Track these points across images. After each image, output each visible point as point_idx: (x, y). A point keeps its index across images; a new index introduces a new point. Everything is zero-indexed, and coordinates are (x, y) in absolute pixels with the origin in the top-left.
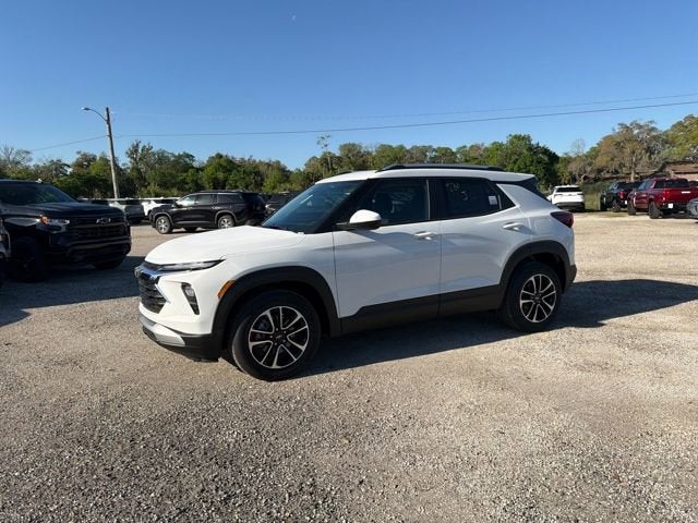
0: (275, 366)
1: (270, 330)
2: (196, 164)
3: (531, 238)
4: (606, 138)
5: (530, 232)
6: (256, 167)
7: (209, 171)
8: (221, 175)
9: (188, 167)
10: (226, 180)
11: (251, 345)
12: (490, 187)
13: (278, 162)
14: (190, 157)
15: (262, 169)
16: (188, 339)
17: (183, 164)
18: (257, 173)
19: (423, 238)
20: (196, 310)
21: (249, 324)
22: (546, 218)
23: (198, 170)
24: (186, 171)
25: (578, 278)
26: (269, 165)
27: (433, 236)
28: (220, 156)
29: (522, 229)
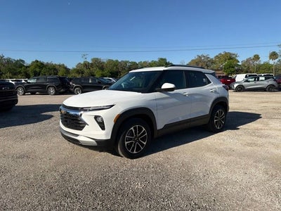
0: (135, 152)
1: (133, 136)
2: (25, 65)
3: (218, 96)
4: (192, 60)
6: (54, 66)
7: (33, 67)
8: (38, 70)
9: (21, 66)
10: (40, 72)
11: (126, 143)
12: (202, 75)
13: (63, 65)
14: (23, 61)
15: (57, 67)
16: (99, 142)
17: (20, 64)
18: (55, 69)
19: (186, 95)
20: (103, 128)
21: (125, 134)
22: (221, 88)
23: (27, 67)
24: (21, 67)
25: (230, 111)
26: (60, 66)
27: (189, 95)
28: (37, 61)
29: (216, 92)
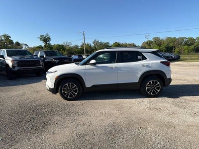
0: (69, 97)
1: (67, 88)
2: (110, 45)
5: (150, 67)
11: (63, 91)
12: (139, 53)
14: (108, 43)
17: (106, 45)
19: (112, 68)
22: (158, 63)
26: (130, 44)
27: (115, 67)
28: (116, 43)
29: (147, 66)
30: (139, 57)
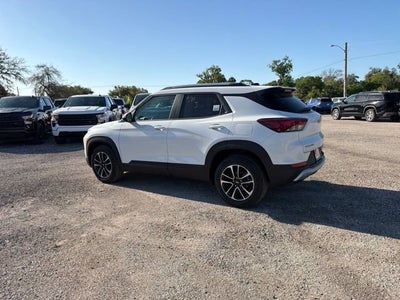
1: (100, 161)
11: (95, 165)
12: (219, 98)
19: (158, 129)
27: (164, 129)
29: (223, 129)
30: (216, 107)
